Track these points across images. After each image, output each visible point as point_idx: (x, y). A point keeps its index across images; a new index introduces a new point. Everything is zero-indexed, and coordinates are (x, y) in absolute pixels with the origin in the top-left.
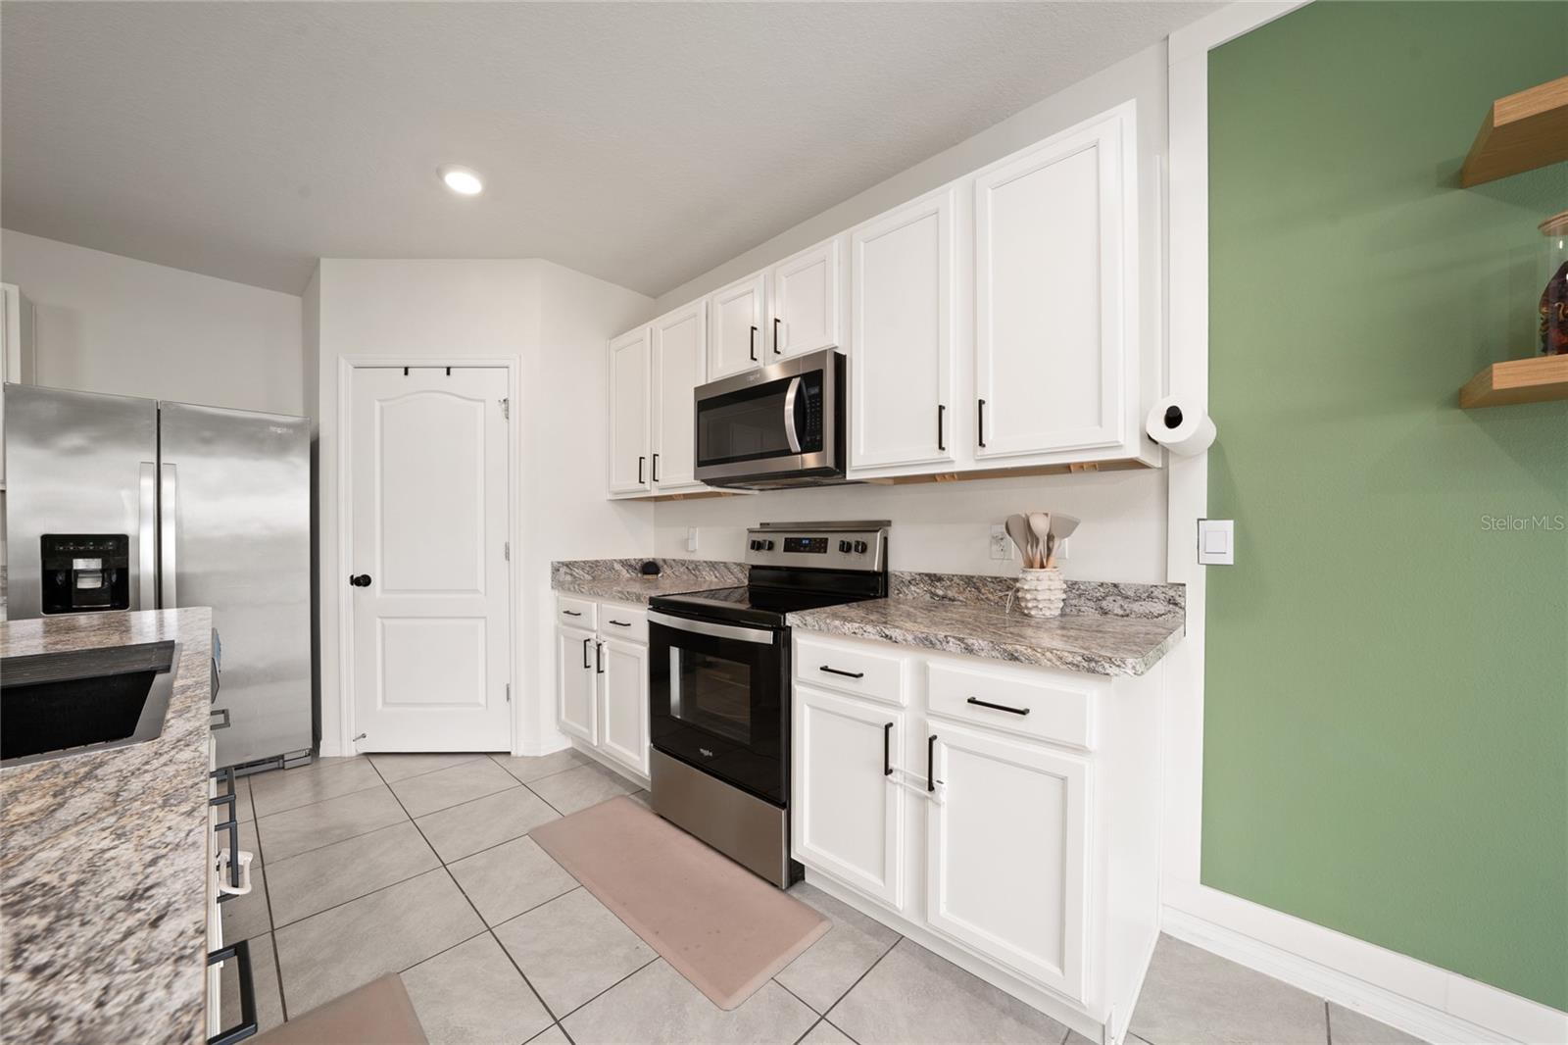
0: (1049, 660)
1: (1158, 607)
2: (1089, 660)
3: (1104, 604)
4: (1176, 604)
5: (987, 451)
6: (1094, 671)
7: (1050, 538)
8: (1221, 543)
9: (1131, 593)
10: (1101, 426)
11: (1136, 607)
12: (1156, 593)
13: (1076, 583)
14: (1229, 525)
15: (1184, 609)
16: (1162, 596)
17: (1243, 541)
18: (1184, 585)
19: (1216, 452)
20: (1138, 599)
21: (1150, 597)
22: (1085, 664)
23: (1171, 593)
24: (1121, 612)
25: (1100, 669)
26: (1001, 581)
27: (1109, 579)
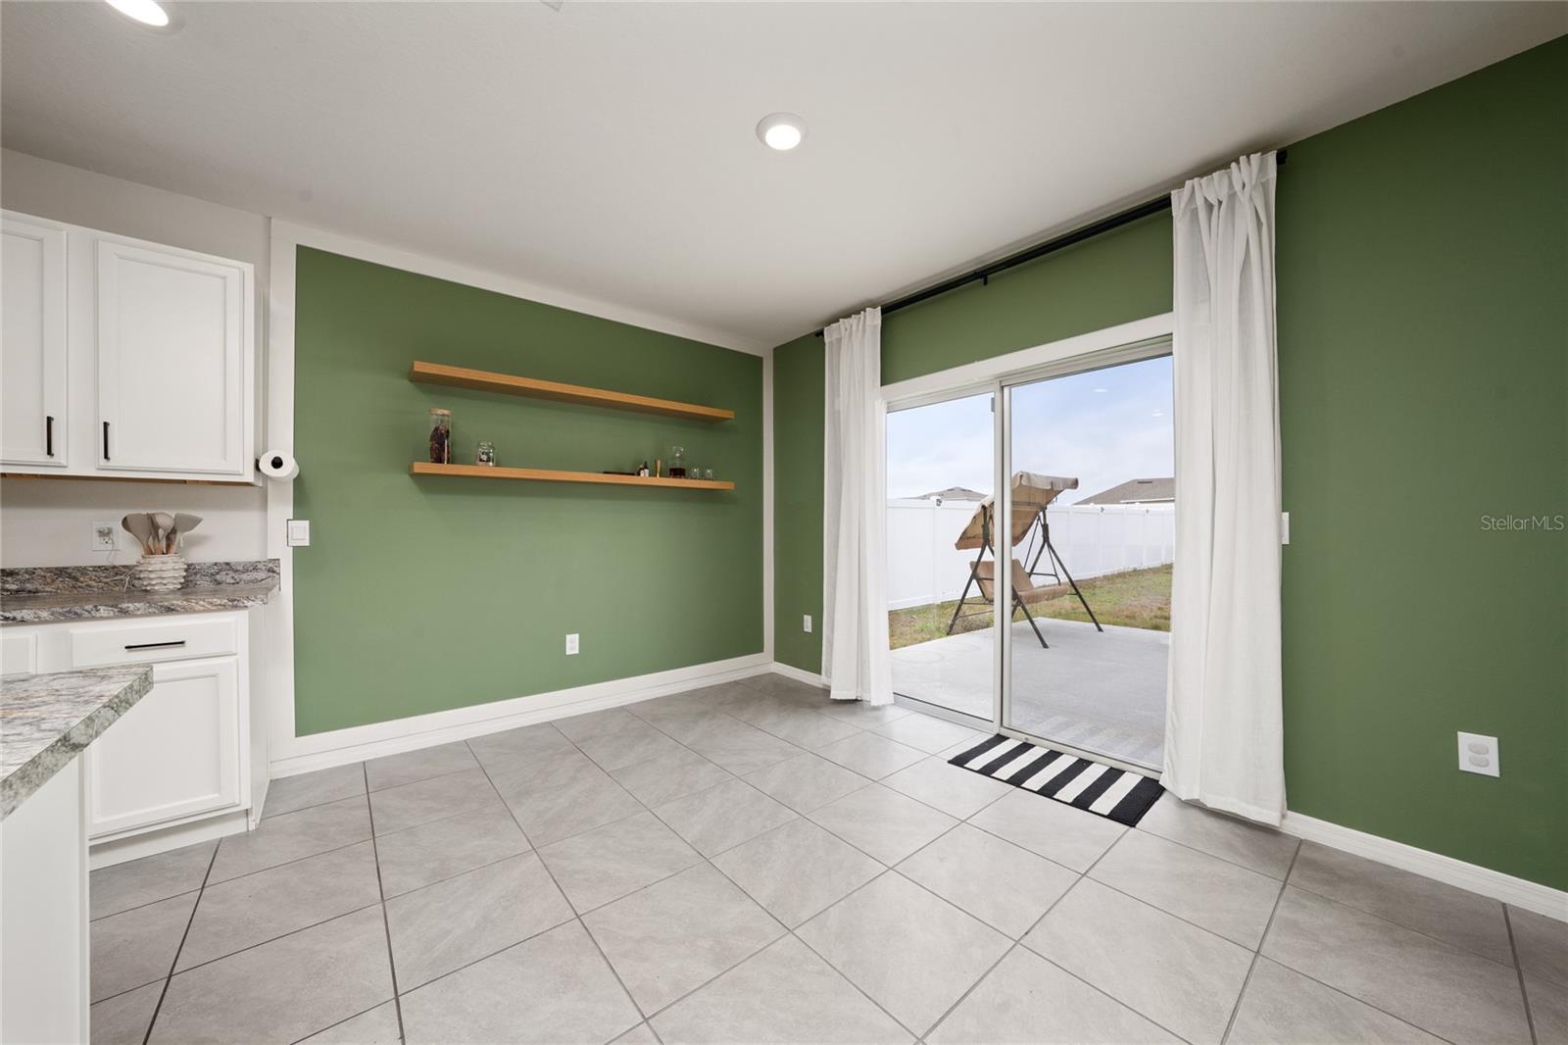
0: (203, 606)
1: (261, 575)
2: (233, 601)
3: (218, 577)
4: (274, 572)
5: (112, 463)
6: (236, 606)
7: (174, 531)
8: (302, 532)
9: (240, 568)
10: (225, 459)
11: (245, 576)
12: (259, 566)
13: (192, 564)
14: (306, 523)
15: (279, 574)
16: (264, 568)
17: (314, 532)
18: (278, 560)
19: (298, 482)
20: (245, 571)
21: (255, 569)
22: (230, 603)
23: (271, 565)
24: (232, 581)
25: (241, 604)
26: (106, 569)
27: (222, 559)
